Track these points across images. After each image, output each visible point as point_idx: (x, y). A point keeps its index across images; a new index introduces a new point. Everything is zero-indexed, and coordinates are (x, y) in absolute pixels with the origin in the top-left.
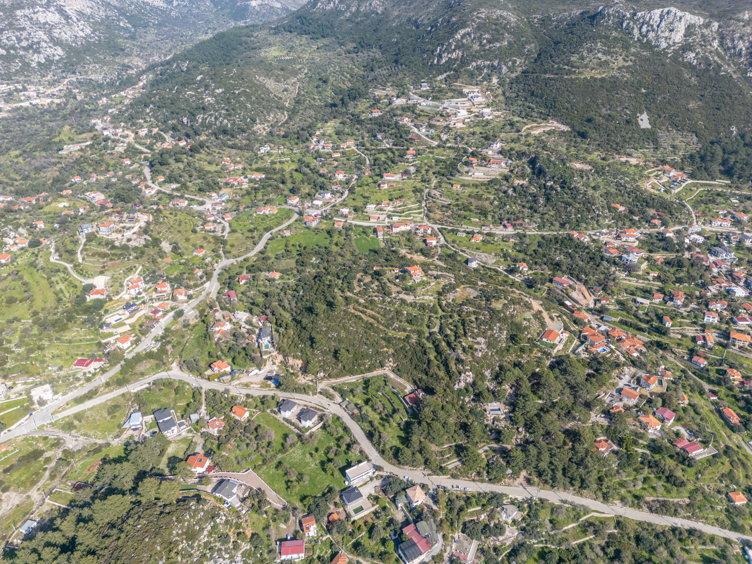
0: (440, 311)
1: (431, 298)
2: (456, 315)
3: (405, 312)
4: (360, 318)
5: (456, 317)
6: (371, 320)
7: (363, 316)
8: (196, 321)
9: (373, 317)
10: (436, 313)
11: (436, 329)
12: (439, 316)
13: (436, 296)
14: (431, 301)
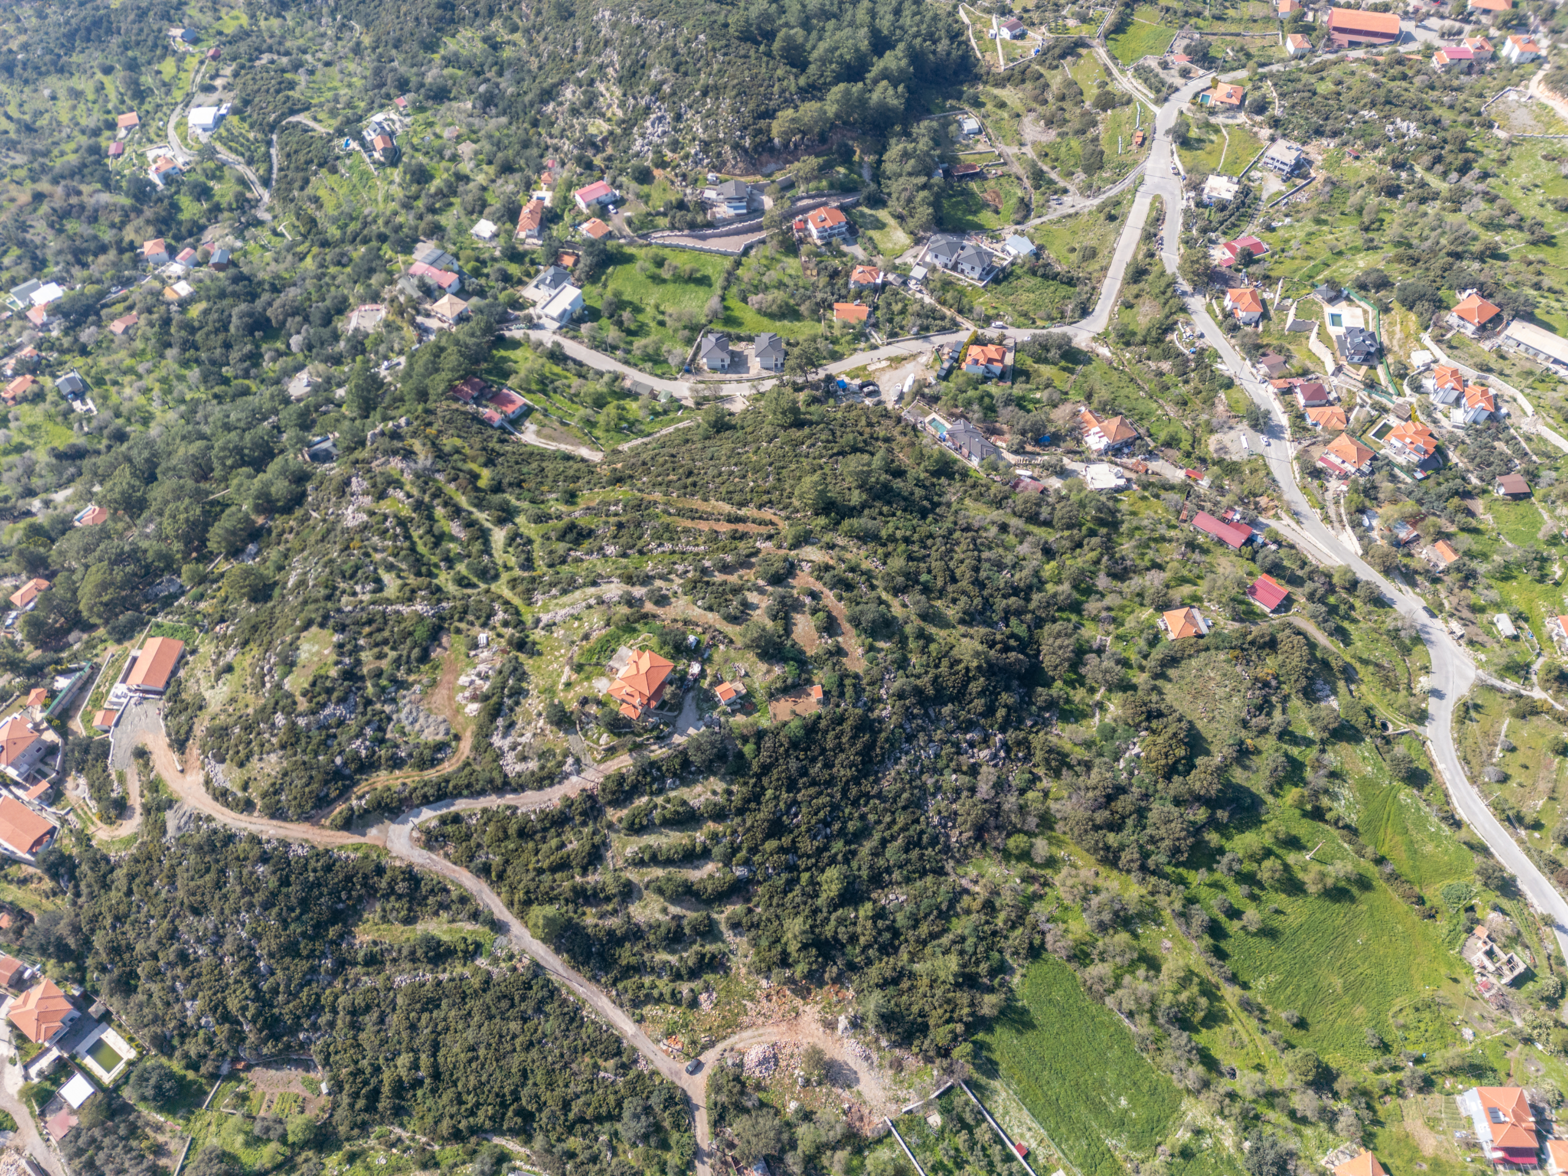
0: (507, 593)
1: (545, 618)
2: (451, 588)
3: (610, 550)
4: (728, 498)
5: (444, 579)
6: (696, 503)
7: (727, 508)
8: (1212, 448)
9: (694, 515)
10: (513, 583)
11: (499, 536)
12: (505, 577)
13: (538, 635)
14: (546, 609)
